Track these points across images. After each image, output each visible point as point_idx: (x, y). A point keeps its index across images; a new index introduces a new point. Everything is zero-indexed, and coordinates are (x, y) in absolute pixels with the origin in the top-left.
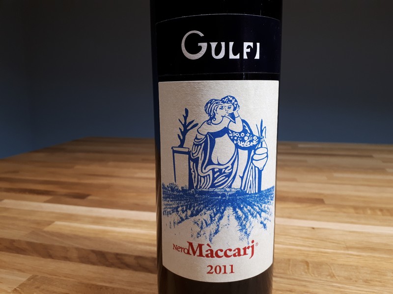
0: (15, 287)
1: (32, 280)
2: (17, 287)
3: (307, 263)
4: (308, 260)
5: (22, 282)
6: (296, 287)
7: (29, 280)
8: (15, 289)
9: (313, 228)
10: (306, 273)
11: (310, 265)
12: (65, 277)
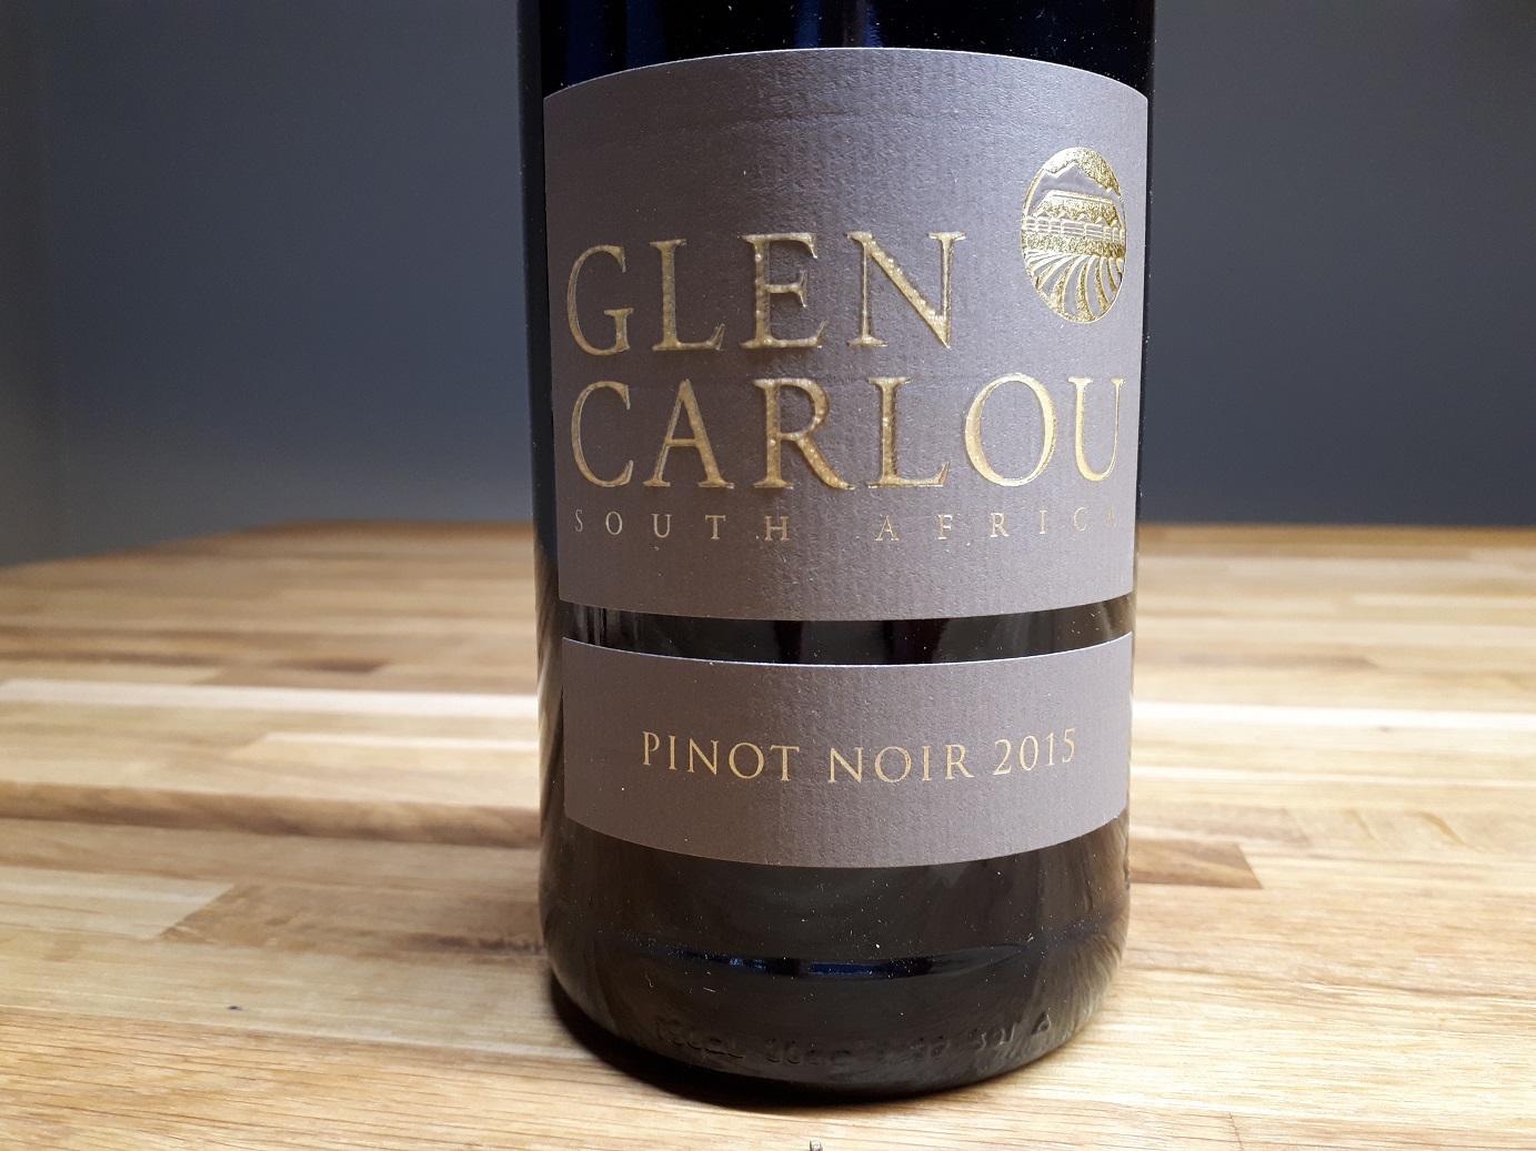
0: (171, 924)
1: (241, 901)
2: (179, 924)
3: (1430, 818)
4: (1428, 808)
5: (196, 909)
6: (1439, 883)
7: (224, 899)
8: (172, 931)
9: (1385, 729)
10: (1445, 843)
11: (1448, 822)
12: (395, 886)
